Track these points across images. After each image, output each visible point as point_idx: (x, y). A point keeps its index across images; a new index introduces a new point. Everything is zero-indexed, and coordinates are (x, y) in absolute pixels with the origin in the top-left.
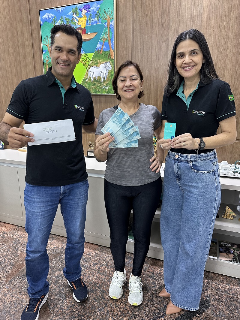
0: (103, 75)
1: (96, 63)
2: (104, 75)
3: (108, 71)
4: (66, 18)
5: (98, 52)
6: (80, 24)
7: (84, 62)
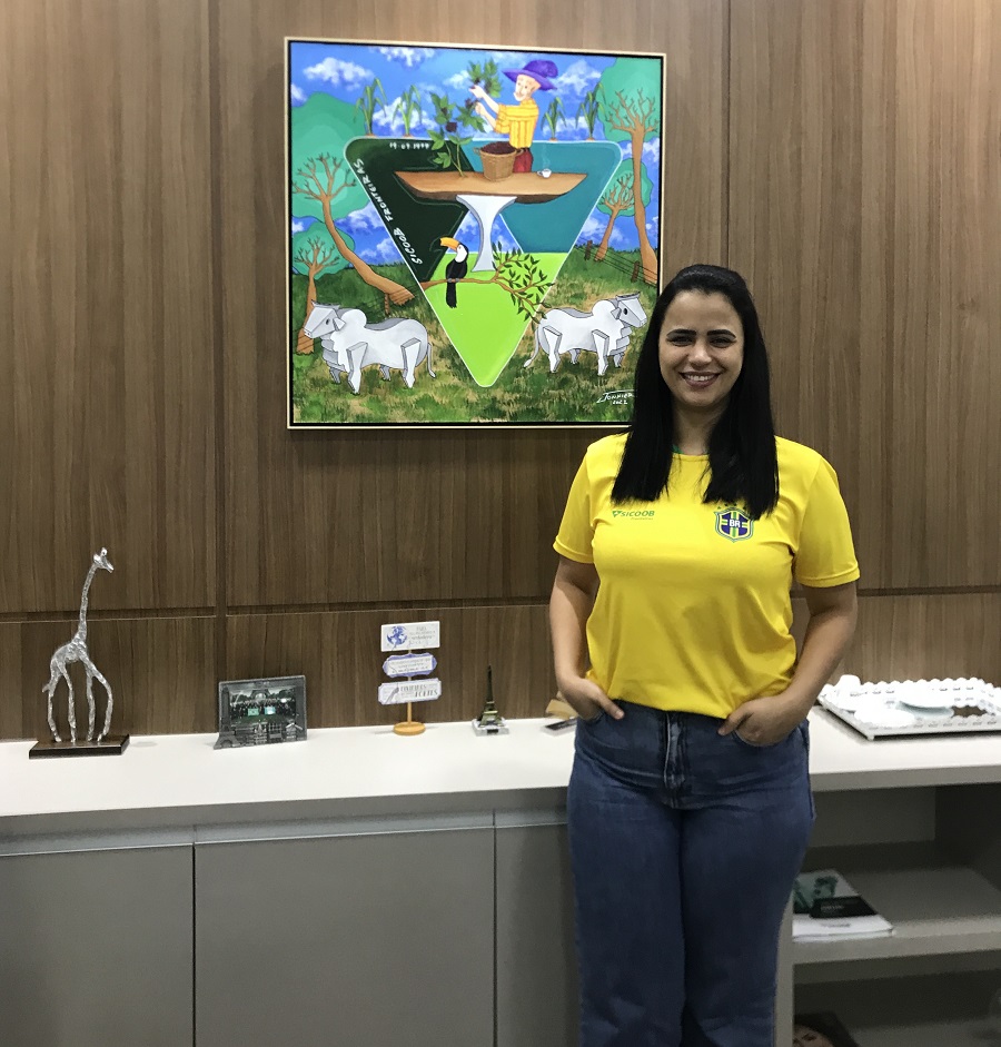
0: (607, 345)
1: (576, 296)
2: (613, 346)
3: (629, 331)
4: (433, 95)
5: (588, 254)
6: (505, 130)
7: (518, 285)
